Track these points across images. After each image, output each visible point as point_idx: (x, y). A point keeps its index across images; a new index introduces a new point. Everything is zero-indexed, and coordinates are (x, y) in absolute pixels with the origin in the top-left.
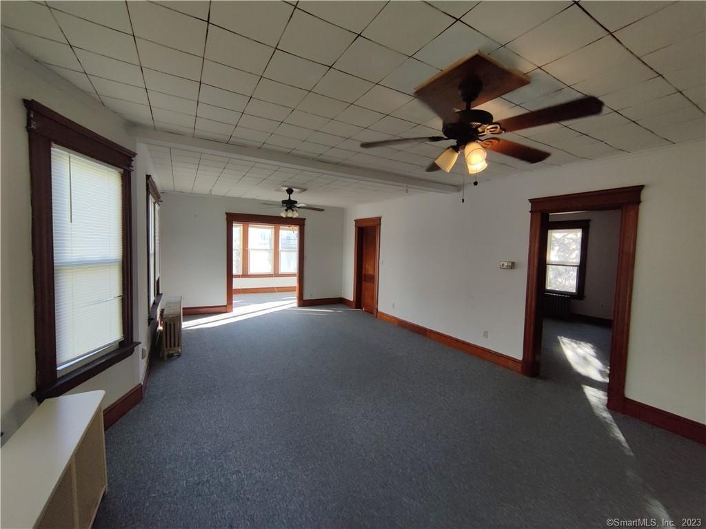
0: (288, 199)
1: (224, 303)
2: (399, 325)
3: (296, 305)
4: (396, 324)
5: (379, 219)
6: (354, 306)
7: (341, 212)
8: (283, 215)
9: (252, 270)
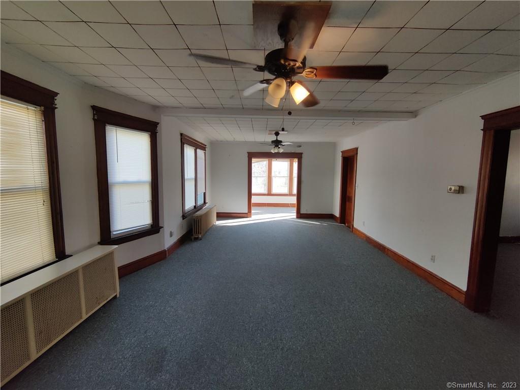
0: (275, 139)
1: (246, 211)
2: (366, 240)
3: (295, 217)
4: (365, 239)
5: (357, 149)
6: (339, 221)
7: (334, 145)
8: (273, 151)
9: (274, 191)
